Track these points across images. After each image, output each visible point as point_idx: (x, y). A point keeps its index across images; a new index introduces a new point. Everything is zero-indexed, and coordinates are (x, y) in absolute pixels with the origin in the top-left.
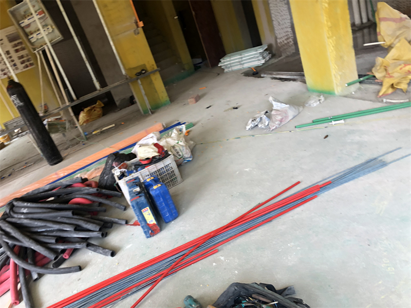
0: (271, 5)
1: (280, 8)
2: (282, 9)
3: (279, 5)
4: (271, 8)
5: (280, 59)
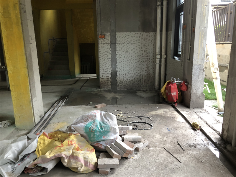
0: (100, 58)
1: (106, 62)
2: (107, 63)
3: (105, 60)
4: (100, 60)
5: (100, 90)
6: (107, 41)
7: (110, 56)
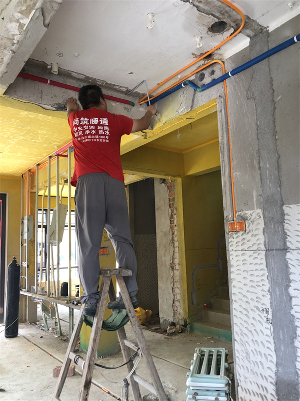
1: (253, 322)
6: (254, 240)
7: (267, 301)
